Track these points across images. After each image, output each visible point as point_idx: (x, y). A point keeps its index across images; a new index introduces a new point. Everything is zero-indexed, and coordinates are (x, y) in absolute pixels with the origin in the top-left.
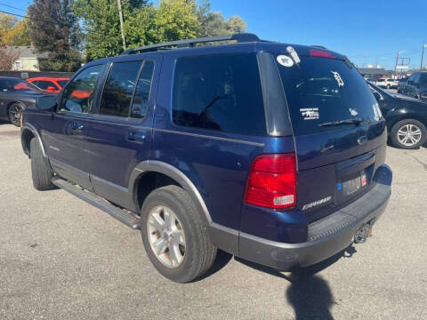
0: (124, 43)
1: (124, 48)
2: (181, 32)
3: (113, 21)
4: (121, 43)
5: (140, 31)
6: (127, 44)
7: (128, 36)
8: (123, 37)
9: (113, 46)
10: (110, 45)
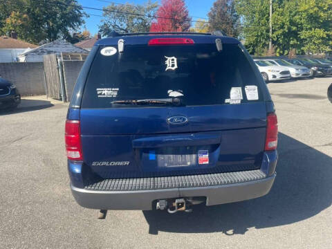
0: (271, 30)
1: (270, 34)
2: (322, 14)
3: (264, 14)
4: (268, 31)
5: (286, 19)
6: (273, 31)
7: (275, 24)
8: (271, 26)
9: (262, 34)
10: (259, 34)
